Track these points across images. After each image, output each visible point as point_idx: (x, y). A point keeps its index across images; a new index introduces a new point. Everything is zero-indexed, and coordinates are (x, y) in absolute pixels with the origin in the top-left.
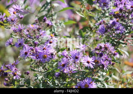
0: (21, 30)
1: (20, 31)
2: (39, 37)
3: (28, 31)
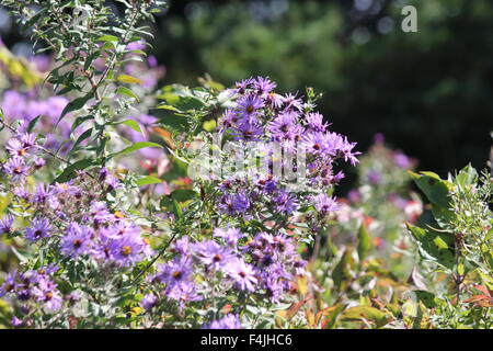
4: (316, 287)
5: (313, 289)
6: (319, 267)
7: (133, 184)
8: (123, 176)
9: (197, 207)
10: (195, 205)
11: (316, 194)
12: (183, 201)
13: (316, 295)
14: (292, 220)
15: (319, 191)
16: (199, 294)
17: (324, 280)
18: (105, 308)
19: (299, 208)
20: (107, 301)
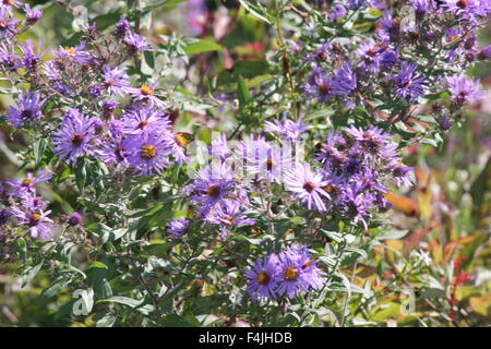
0: (34, 62)
1: (32, 64)
2: (102, 92)
3: (61, 66)
4: (445, 208)
5: (440, 209)
6: (453, 178)
7: (179, 50)
8: (165, 38)
9: (273, 88)
10: (270, 84)
11: (451, 73)
12: (250, 77)
13: (445, 219)
14: (415, 110)
15: (456, 68)
16: (250, 216)
17: (460, 198)
18: (119, 233)
19: (427, 92)
20: (122, 221)
